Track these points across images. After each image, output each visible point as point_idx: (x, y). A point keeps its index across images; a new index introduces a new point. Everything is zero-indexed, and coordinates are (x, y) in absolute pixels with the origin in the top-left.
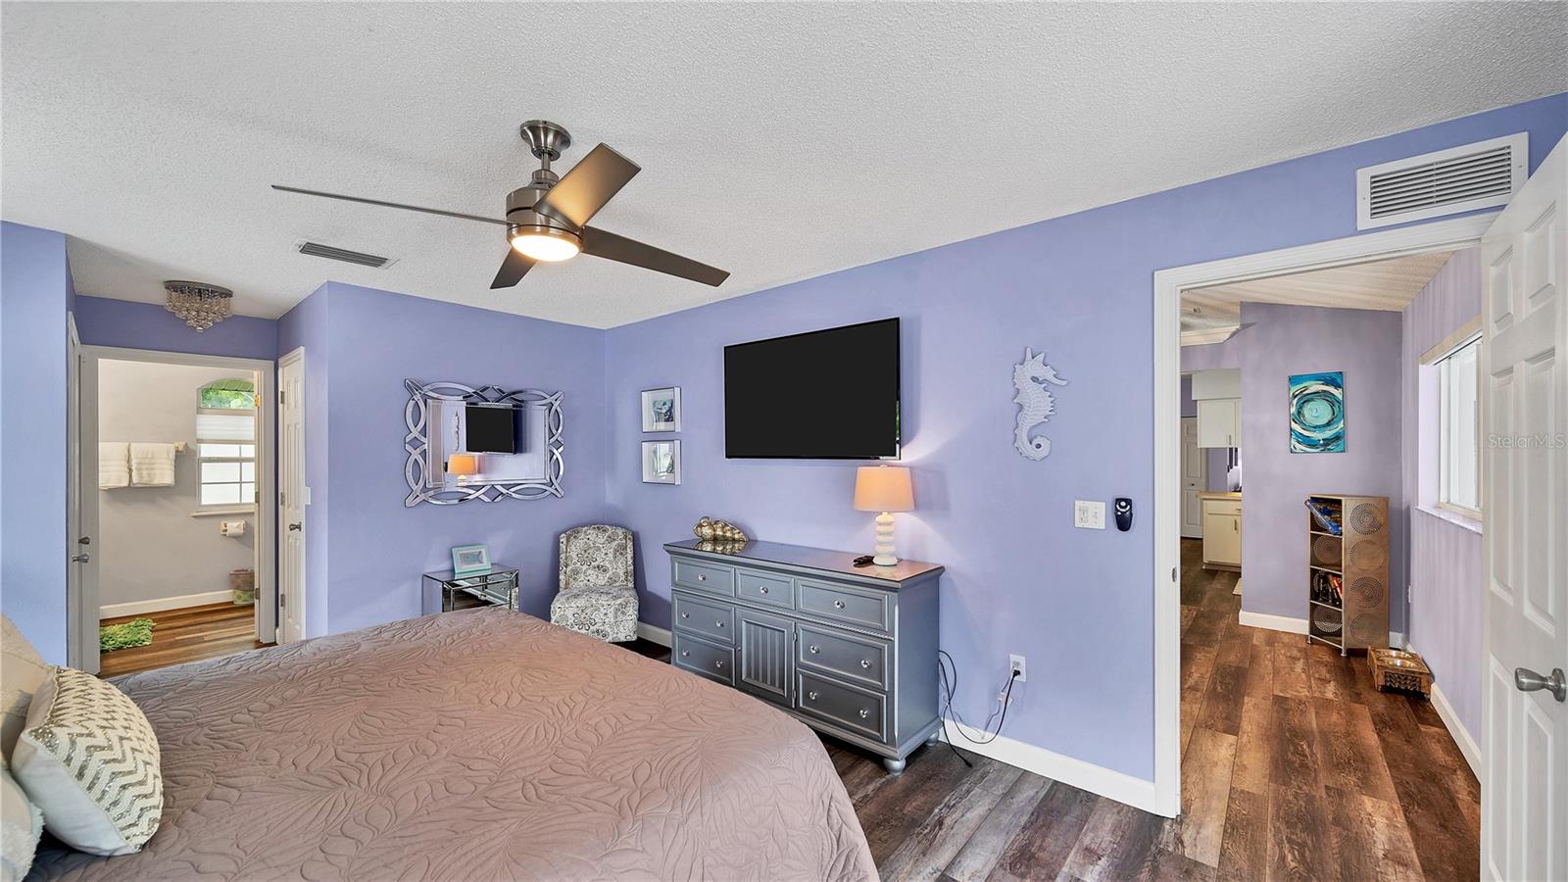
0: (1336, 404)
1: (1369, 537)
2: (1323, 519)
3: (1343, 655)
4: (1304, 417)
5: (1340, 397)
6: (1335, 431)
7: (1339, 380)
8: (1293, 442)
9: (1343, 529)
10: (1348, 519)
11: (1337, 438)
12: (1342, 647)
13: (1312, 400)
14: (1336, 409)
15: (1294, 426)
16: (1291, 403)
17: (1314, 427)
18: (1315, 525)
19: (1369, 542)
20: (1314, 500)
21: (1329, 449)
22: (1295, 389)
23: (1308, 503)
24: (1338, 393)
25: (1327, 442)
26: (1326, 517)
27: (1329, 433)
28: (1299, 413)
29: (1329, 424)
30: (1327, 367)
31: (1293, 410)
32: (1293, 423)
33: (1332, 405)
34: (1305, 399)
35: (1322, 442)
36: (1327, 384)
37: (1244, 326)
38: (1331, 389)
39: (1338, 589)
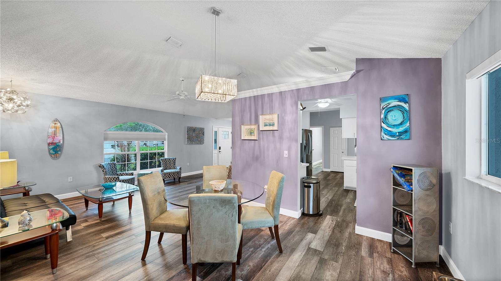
0: (405, 112)
1: (428, 192)
2: (401, 180)
3: (413, 266)
4: (388, 120)
5: (407, 108)
6: (404, 128)
7: (407, 99)
8: (383, 134)
9: (413, 187)
10: (416, 181)
11: (406, 131)
12: (413, 261)
13: (392, 110)
14: (405, 115)
15: (383, 125)
16: (381, 113)
17: (394, 126)
18: (396, 183)
19: (428, 195)
20: (395, 168)
21: (402, 138)
22: (383, 104)
23: (392, 170)
24: (406, 106)
25: (401, 134)
26: (402, 179)
27: (401, 129)
28: (386, 118)
29: (401, 124)
30: (400, 92)
31: (382, 116)
32: (382, 123)
33: (403, 113)
34: (389, 110)
35: (397, 134)
36: (400, 101)
37: (358, 72)
38: (402, 104)
39: (409, 223)
